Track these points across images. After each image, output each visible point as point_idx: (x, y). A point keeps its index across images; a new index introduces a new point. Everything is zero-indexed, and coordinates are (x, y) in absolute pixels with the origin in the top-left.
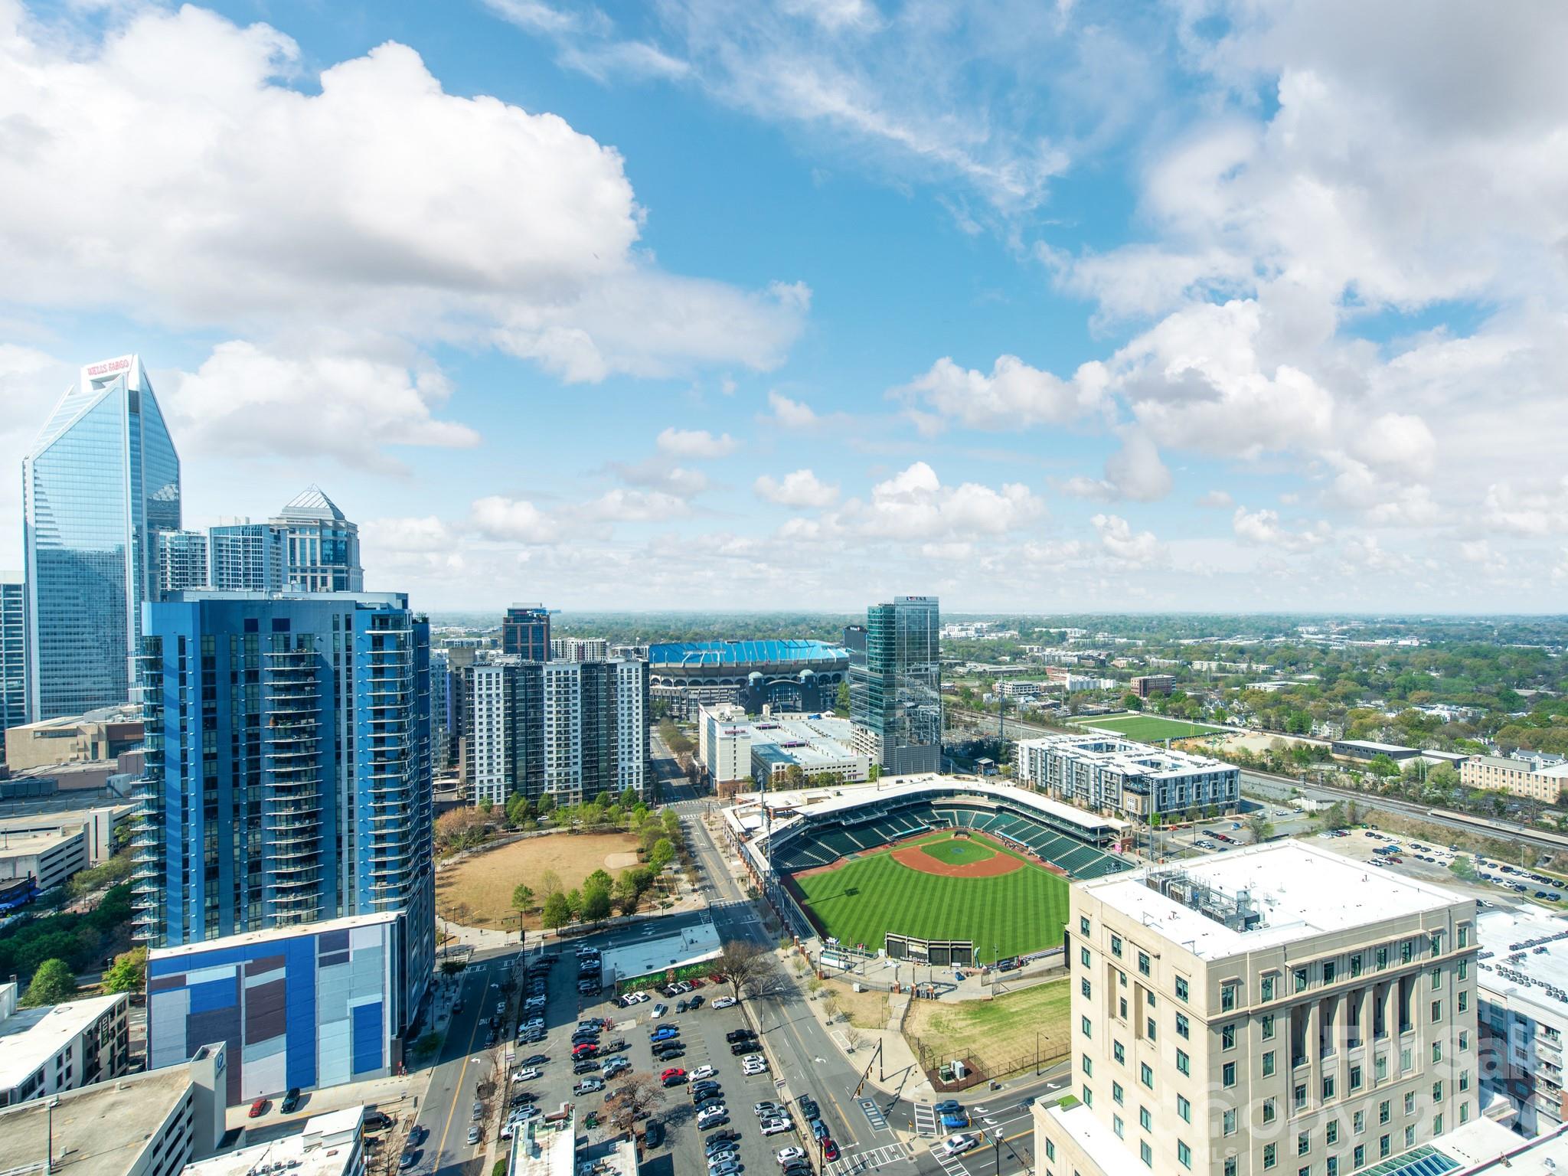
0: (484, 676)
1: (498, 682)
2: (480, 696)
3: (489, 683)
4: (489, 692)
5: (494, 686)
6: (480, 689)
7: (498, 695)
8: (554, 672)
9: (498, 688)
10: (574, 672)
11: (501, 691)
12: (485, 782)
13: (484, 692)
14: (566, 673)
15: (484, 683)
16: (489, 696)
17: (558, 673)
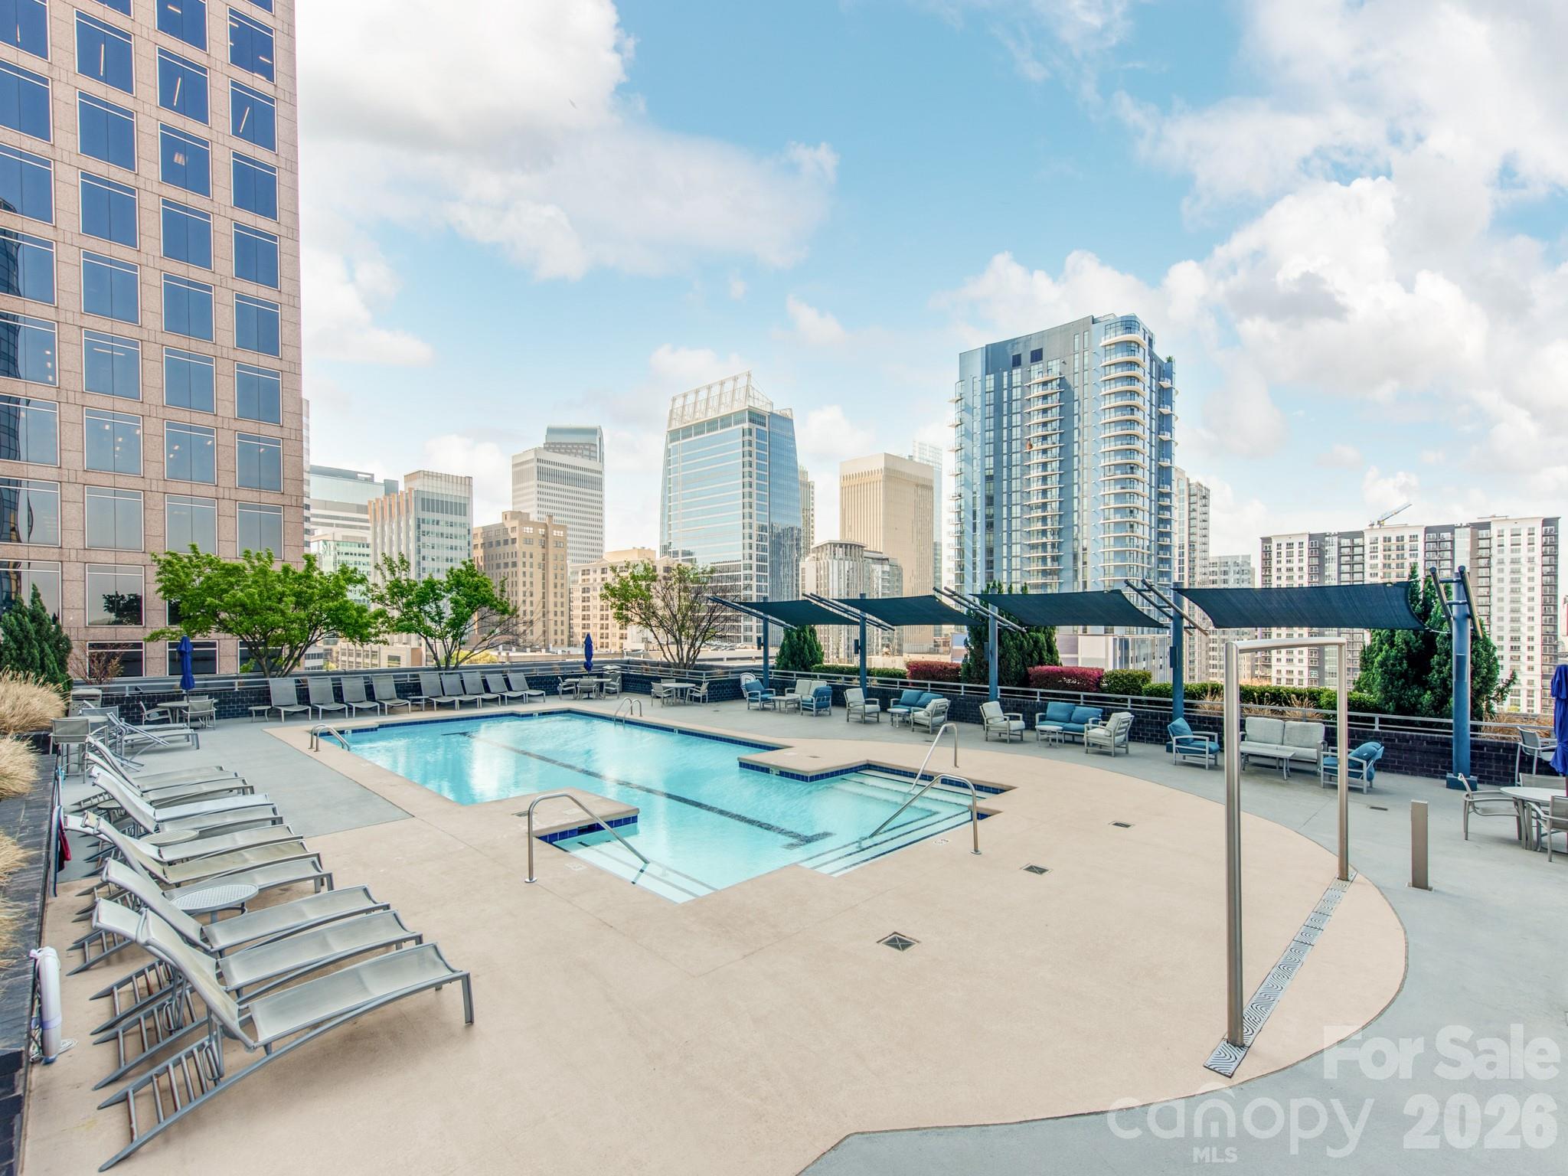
0: (1284, 546)
1: (1301, 554)
2: (1279, 570)
3: (1290, 555)
4: (1289, 565)
5: (1296, 558)
6: (1279, 562)
7: (1301, 569)
8: (1381, 540)
9: (1301, 561)
10: (1414, 538)
11: (1305, 564)
12: (1284, 672)
13: (1284, 565)
14: (1400, 539)
15: (1284, 554)
16: (1290, 570)
17: (1387, 540)
